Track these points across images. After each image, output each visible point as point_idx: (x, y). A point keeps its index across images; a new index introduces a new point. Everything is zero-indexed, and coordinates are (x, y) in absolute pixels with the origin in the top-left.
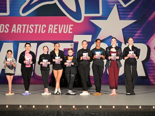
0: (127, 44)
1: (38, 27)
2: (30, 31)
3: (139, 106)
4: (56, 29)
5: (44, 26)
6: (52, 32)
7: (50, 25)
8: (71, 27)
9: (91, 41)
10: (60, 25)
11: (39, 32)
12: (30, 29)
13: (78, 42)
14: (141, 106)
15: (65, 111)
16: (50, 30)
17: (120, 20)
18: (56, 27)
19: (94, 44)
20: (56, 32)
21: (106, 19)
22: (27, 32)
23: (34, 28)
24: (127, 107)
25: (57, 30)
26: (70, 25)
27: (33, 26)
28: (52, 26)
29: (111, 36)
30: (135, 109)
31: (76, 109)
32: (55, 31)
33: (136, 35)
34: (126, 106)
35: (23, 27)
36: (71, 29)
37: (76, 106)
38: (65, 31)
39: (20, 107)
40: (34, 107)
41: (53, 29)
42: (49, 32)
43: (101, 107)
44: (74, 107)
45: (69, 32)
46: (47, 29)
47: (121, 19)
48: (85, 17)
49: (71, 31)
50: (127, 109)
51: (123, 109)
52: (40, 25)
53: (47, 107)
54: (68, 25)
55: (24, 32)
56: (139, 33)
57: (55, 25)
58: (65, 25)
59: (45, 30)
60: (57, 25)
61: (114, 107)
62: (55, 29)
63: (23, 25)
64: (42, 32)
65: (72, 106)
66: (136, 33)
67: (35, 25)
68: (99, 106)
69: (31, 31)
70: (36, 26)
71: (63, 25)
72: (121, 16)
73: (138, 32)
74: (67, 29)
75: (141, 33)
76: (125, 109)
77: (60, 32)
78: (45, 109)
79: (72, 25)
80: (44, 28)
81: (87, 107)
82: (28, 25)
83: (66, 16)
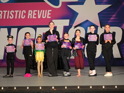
0: (102, 27)
1: (18, 13)
2: (10, 17)
3: (115, 86)
4: (36, 14)
5: (24, 12)
6: (31, 18)
7: (29, 11)
8: (50, 12)
9: (68, 25)
10: (39, 11)
11: (19, 18)
12: (10, 15)
13: (57, 26)
14: (117, 86)
15: (44, 92)
16: (30, 16)
17: (96, 5)
18: (35, 12)
19: (71, 28)
20: (36, 18)
21: (83, 4)
22: (8, 18)
23: (14, 14)
24: (104, 87)
25: (36, 16)
26: (49, 11)
27: (13, 12)
28: (31, 11)
29: (87, 21)
30: (111, 88)
31: (55, 89)
32: (35, 16)
33: (111, 18)
34: (102, 86)
35: (3, 13)
36: (50, 14)
37: (55, 87)
38: (44, 16)
39: (2, 88)
40: (15, 88)
41: (32, 14)
42: (28, 18)
43: (78, 87)
44: (53, 88)
45: (48, 17)
46: (26, 14)
47: (96, 3)
48: (63, 3)
49: (49, 16)
50: (104, 89)
51: (99, 88)
52: (20, 11)
53: (28, 88)
54: (46, 11)
55: (4, 18)
56: (114, 17)
57: (34, 11)
58: (44, 11)
59: (25, 16)
60: (36, 11)
61: (91, 87)
62: (34, 14)
63: (4, 11)
64: (22, 18)
65: (52, 87)
66: (111, 17)
67: (15, 11)
68: (77, 86)
69: (12, 17)
70: (17, 11)
71: (41, 11)
72: (97, 1)
73: (114, 15)
74: (46, 14)
75: (116, 17)
76: (102, 89)
77: (39, 17)
78: (26, 90)
79: (51, 11)
80: (24, 14)
81: (66, 88)
82: (9, 11)
83: (44, 2)
